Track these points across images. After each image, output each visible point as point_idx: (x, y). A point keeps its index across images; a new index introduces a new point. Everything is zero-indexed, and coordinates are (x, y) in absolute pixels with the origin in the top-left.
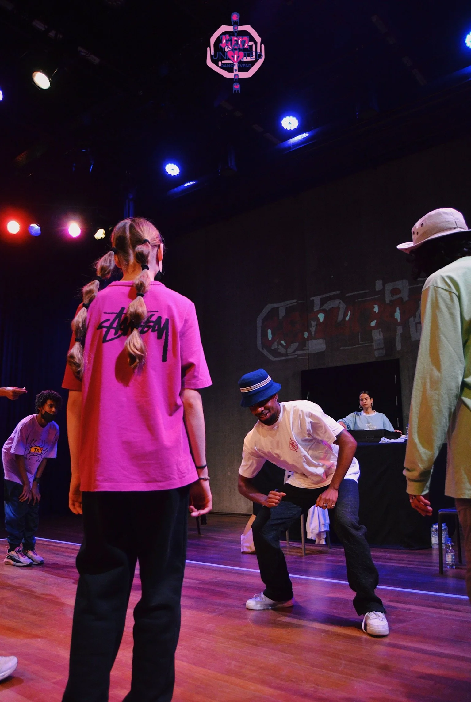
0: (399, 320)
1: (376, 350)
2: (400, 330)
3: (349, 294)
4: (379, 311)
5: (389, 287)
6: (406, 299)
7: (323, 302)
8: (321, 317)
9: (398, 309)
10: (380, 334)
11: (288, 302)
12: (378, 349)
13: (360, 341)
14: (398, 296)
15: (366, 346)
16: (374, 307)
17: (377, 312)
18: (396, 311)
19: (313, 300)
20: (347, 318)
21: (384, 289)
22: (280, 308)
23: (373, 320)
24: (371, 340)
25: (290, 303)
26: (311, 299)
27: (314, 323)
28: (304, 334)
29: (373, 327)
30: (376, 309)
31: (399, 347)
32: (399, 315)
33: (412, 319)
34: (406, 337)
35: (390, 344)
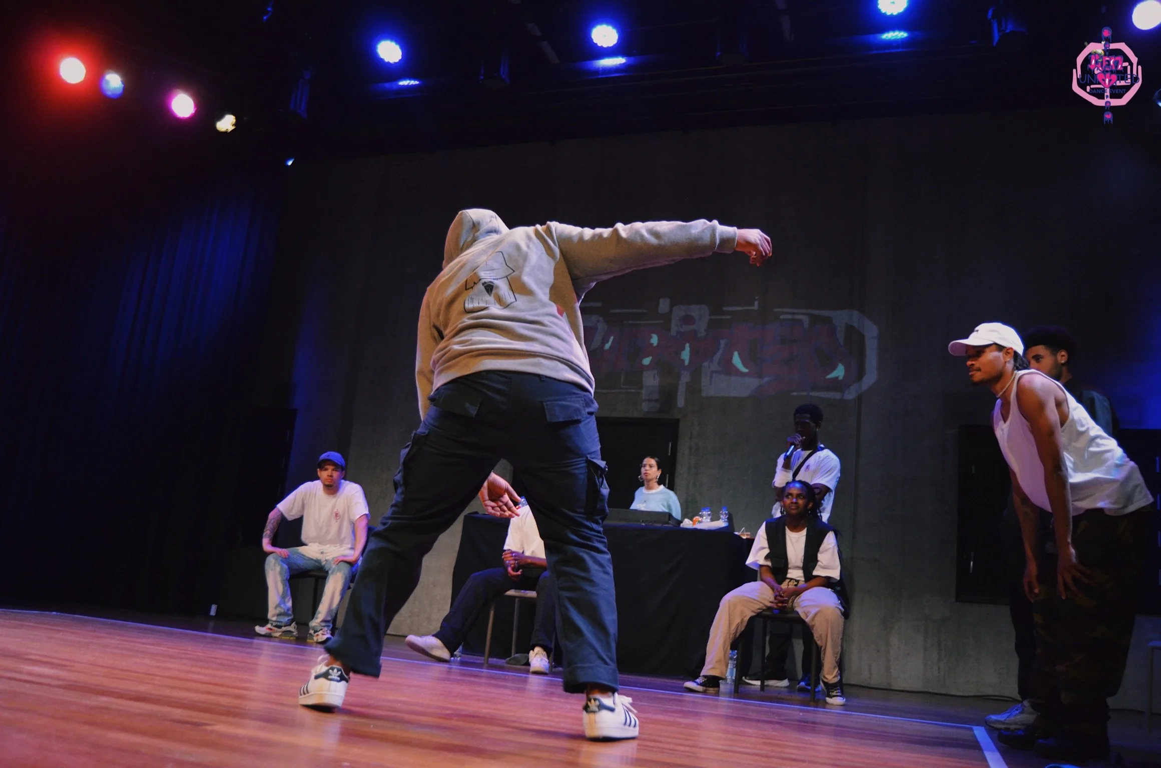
0: (687, 363)
1: (645, 400)
2: (685, 378)
3: (617, 311)
4: (658, 343)
5: (679, 311)
6: (702, 334)
9: (687, 345)
10: (654, 377)
12: (649, 400)
13: (622, 383)
14: (691, 327)
15: (631, 392)
16: (651, 337)
17: (655, 344)
18: (684, 349)
20: (607, 346)
21: (670, 312)
23: (648, 356)
24: (640, 386)
29: (645, 366)
30: (655, 340)
31: (681, 402)
32: (688, 355)
33: (706, 364)
34: (694, 389)
35: (668, 396)
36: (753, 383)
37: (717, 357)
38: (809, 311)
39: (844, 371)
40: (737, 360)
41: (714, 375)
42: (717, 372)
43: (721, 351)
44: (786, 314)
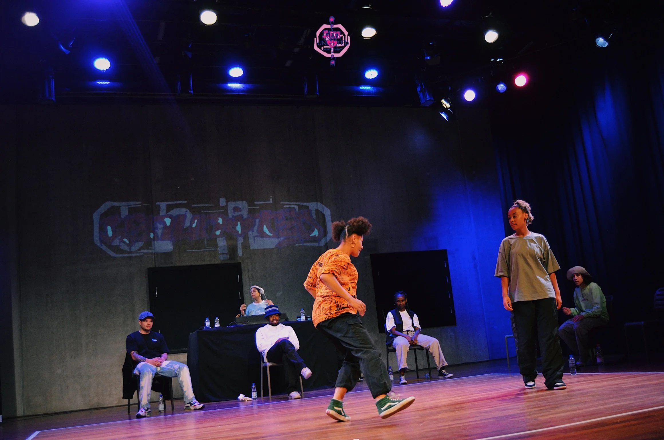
0: (240, 233)
1: (220, 254)
2: (240, 240)
3: (196, 205)
4: (223, 223)
5: (231, 205)
6: (246, 216)
7: (169, 208)
8: (168, 221)
9: (239, 223)
10: (224, 241)
11: (132, 203)
12: (223, 254)
13: (206, 246)
14: (239, 213)
15: (212, 250)
16: (219, 219)
17: (221, 223)
18: (237, 225)
19: (159, 205)
20: (194, 226)
21: (227, 206)
22: (121, 208)
23: (218, 230)
24: (216, 246)
25: (132, 204)
26: (157, 203)
27: (160, 226)
28: (150, 235)
29: (217, 235)
30: (220, 221)
31: (240, 253)
32: (240, 228)
33: (250, 233)
34: (246, 246)
35: (232, 250)
36: (276, 241)
37: (256, 228)
38: (297, 203)
39: (318, 232)
40: (265, 229)
41: (256, 238)
42: (257, 236)
43: (257, 225)
44: (287, 205)
